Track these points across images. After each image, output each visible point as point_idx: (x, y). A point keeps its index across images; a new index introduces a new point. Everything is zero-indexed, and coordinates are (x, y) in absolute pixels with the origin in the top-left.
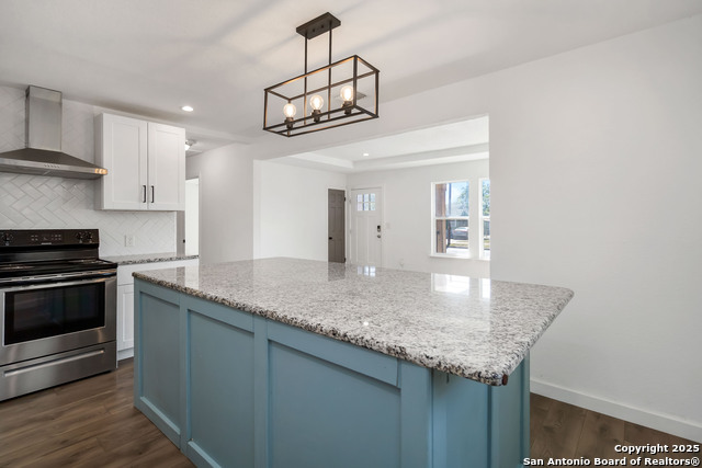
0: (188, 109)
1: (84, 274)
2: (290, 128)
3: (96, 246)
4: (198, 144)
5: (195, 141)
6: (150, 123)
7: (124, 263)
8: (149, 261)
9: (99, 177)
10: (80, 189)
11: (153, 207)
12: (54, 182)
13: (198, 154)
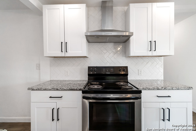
11: (155, 54)
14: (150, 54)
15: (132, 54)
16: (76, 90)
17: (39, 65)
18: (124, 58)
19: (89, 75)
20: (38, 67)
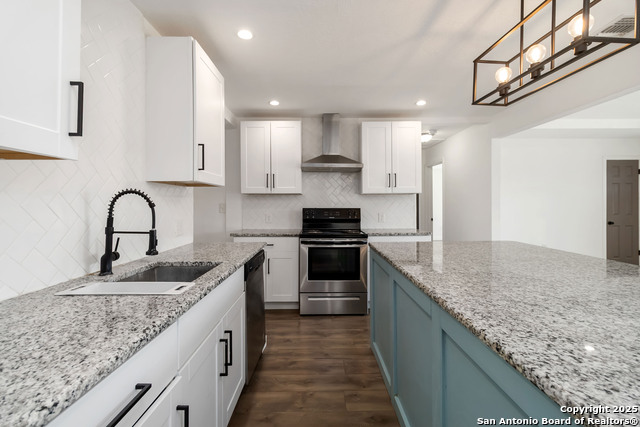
0: (421, 103)
1: (348, 240)
2: (504, 95)
3: (358, 221)
4: (438, 133)
5: (435, 131)
6: (395, 123)
7: (374, 235)
8: (391, 235)
9: (359, 171)
10: (351, 179)
11: (396, 191)
12: (337, 176)
13: (441, 142)
14: (389, 191)
15: (364, 192)
16: (292, 236)
17: (225, 205)
18: (357, 195)
19: (305, 220)
20: (223, 209)
